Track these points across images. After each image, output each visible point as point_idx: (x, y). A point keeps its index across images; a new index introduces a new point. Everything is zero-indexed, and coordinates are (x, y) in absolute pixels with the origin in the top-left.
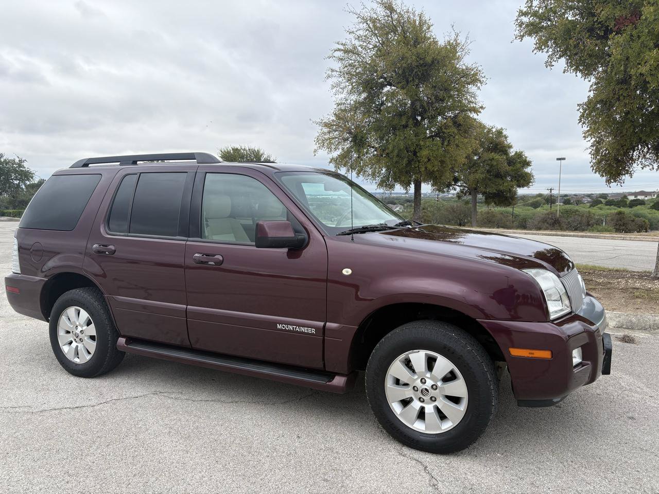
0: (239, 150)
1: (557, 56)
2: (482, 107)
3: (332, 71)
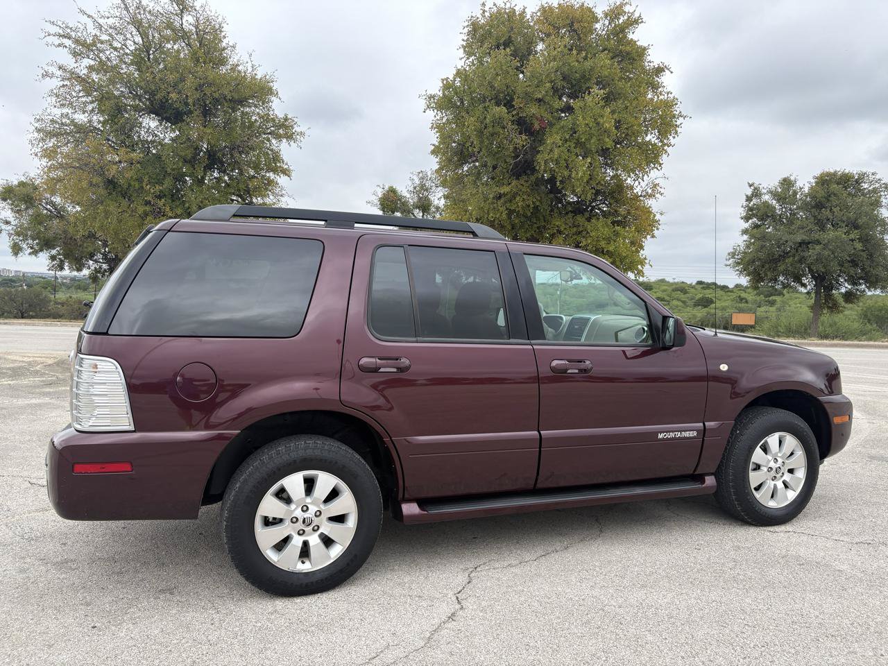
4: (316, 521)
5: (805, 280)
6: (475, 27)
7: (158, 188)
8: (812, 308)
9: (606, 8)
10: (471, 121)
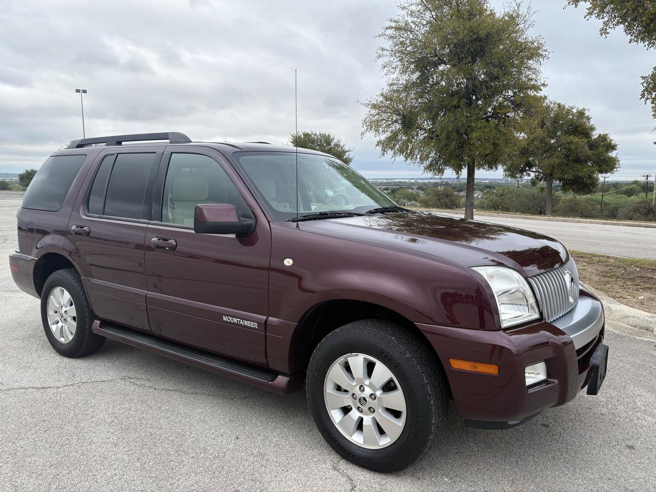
0: (310, 135)
1: (614, 23)
2: (544, 85)
3: (383, 50)
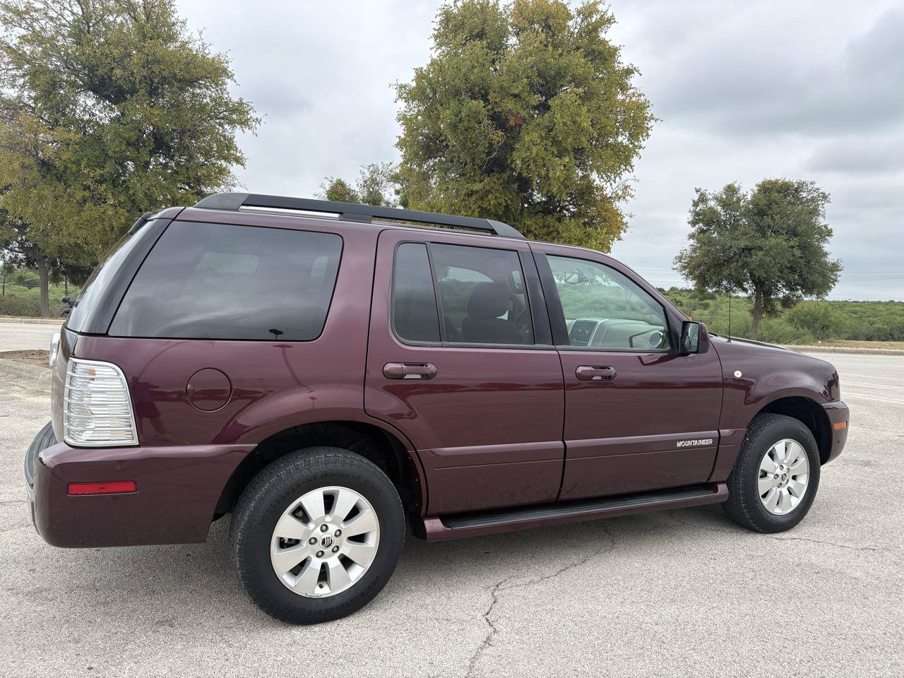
4: (336, 542)
5: (746, 286)
6: (447, 17)
7: (99, 171)
8: (752, 312)
9: (580, 6)
10: (447, 114)
